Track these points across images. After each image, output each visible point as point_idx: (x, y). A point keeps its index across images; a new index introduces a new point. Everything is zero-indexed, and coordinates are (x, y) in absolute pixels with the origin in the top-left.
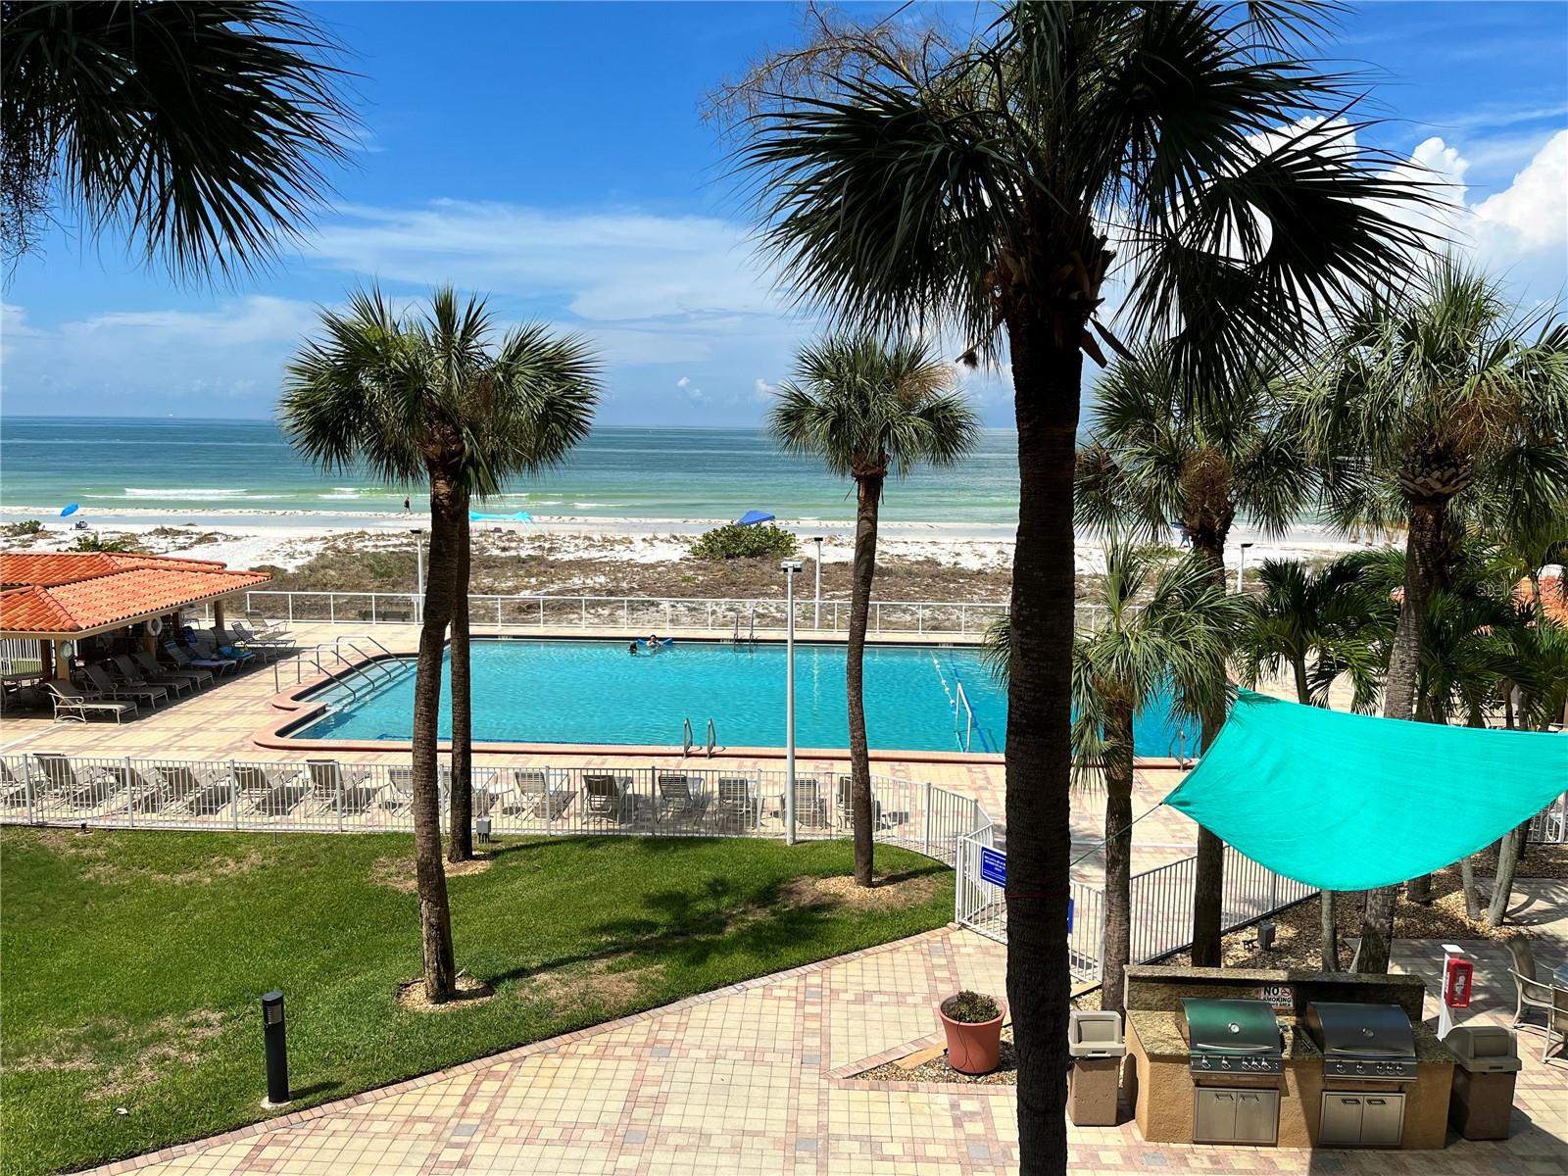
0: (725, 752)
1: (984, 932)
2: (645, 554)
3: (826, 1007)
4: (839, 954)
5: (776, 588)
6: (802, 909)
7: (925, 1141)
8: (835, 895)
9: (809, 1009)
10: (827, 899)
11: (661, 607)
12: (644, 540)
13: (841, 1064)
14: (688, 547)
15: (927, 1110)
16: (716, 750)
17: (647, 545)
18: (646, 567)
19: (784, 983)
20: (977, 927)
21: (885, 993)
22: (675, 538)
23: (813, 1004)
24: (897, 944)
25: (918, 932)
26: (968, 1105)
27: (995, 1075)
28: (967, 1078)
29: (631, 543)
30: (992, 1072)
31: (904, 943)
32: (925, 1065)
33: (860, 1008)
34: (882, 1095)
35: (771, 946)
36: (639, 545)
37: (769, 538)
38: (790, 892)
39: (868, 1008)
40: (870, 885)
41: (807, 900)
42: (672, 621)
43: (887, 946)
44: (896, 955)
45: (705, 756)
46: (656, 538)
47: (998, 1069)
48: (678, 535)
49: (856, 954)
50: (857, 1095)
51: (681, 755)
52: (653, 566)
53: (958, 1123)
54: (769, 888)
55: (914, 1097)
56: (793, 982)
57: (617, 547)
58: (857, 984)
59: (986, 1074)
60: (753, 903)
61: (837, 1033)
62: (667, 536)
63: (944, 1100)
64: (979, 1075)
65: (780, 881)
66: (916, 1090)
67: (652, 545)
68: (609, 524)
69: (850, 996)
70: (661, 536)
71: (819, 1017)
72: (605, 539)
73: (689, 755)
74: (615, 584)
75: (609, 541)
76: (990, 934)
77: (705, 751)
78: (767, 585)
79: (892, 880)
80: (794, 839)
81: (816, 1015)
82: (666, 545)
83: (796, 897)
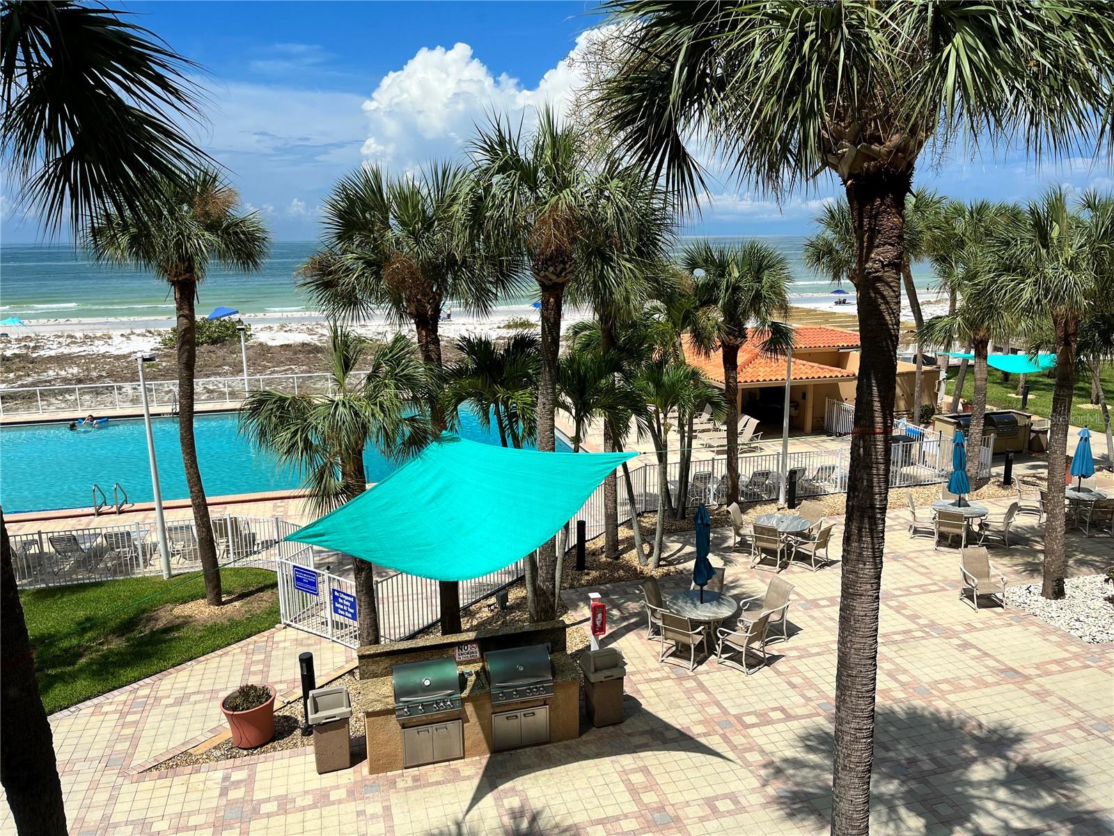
0: (134, 508)
1: (301, 628)
2: (119, 346)
3: (145, 714)
4: (173, 666)
5: (227, 368)
6: (153, 633)
7: (190, 814)
8: (185, 617)
9: (130, 718)
10: (178, 621)
11: (124, 390)
12: (122, 335)
13: (140, 762)
14: (159, 339)
15: (202, 786)
16: (125, 507)
17: (124, 339)
18: (118, 358)
19: (116, 699)
20: (297, 626)
21: (203, 692)
22: (150, 332)
23: (135, 713)
24: (228, 648)
25: (249, 636)
26: (237, 776)
27: (269, 746)
28: (245, 752)
29: (110, 338)
30: (267, 743)
31: (235, 648)
32: (215, 748)
33: (175, 709)
34: (167, 782)
35: (111, 670)
36: (117, 339)
37: (228, 329)
38: (149, 620)
39: (182, 708)
40: (219, 603)
41: (160, 624)
42: (132, 401)
43: (219, 652)
44: (224, 658)
45: (115, 513)
46: (133, 333)
47: (273, 740)
48: (152, 330)
49: (189, 663)
50: (147, 785)
51: (93, 515)
52: (124, 356)
53: (224, 792)
54: (131, 619)
55: (194, 778)
56: (123, 697)
57: (97, 342)
58: (181, 689)
59: (262, 746)
60: (114, 633)
61: (148, 734)
62: (144, 331)
63: (219, 775)
64: (256, 748)
65: (144, 611)
66: (198, 771)
67: (128, 338)
68: (100, 323)
69: (171, 701)
70: (138, 331)
71: (136, 723)
72: (86, 337)
73: (100, 514)
74: (86, 373)
75: (90, 337)
76: (306, 629)
77: (114, 509)
78: (220, 366)
79: (241, 596)
80: (170, 574)
81: (134, 722)
82: (141, 338)
83: (152, 624)
